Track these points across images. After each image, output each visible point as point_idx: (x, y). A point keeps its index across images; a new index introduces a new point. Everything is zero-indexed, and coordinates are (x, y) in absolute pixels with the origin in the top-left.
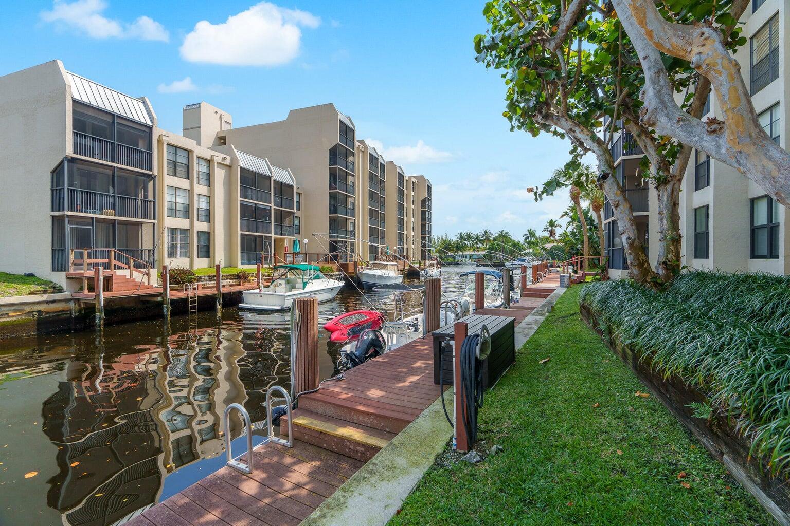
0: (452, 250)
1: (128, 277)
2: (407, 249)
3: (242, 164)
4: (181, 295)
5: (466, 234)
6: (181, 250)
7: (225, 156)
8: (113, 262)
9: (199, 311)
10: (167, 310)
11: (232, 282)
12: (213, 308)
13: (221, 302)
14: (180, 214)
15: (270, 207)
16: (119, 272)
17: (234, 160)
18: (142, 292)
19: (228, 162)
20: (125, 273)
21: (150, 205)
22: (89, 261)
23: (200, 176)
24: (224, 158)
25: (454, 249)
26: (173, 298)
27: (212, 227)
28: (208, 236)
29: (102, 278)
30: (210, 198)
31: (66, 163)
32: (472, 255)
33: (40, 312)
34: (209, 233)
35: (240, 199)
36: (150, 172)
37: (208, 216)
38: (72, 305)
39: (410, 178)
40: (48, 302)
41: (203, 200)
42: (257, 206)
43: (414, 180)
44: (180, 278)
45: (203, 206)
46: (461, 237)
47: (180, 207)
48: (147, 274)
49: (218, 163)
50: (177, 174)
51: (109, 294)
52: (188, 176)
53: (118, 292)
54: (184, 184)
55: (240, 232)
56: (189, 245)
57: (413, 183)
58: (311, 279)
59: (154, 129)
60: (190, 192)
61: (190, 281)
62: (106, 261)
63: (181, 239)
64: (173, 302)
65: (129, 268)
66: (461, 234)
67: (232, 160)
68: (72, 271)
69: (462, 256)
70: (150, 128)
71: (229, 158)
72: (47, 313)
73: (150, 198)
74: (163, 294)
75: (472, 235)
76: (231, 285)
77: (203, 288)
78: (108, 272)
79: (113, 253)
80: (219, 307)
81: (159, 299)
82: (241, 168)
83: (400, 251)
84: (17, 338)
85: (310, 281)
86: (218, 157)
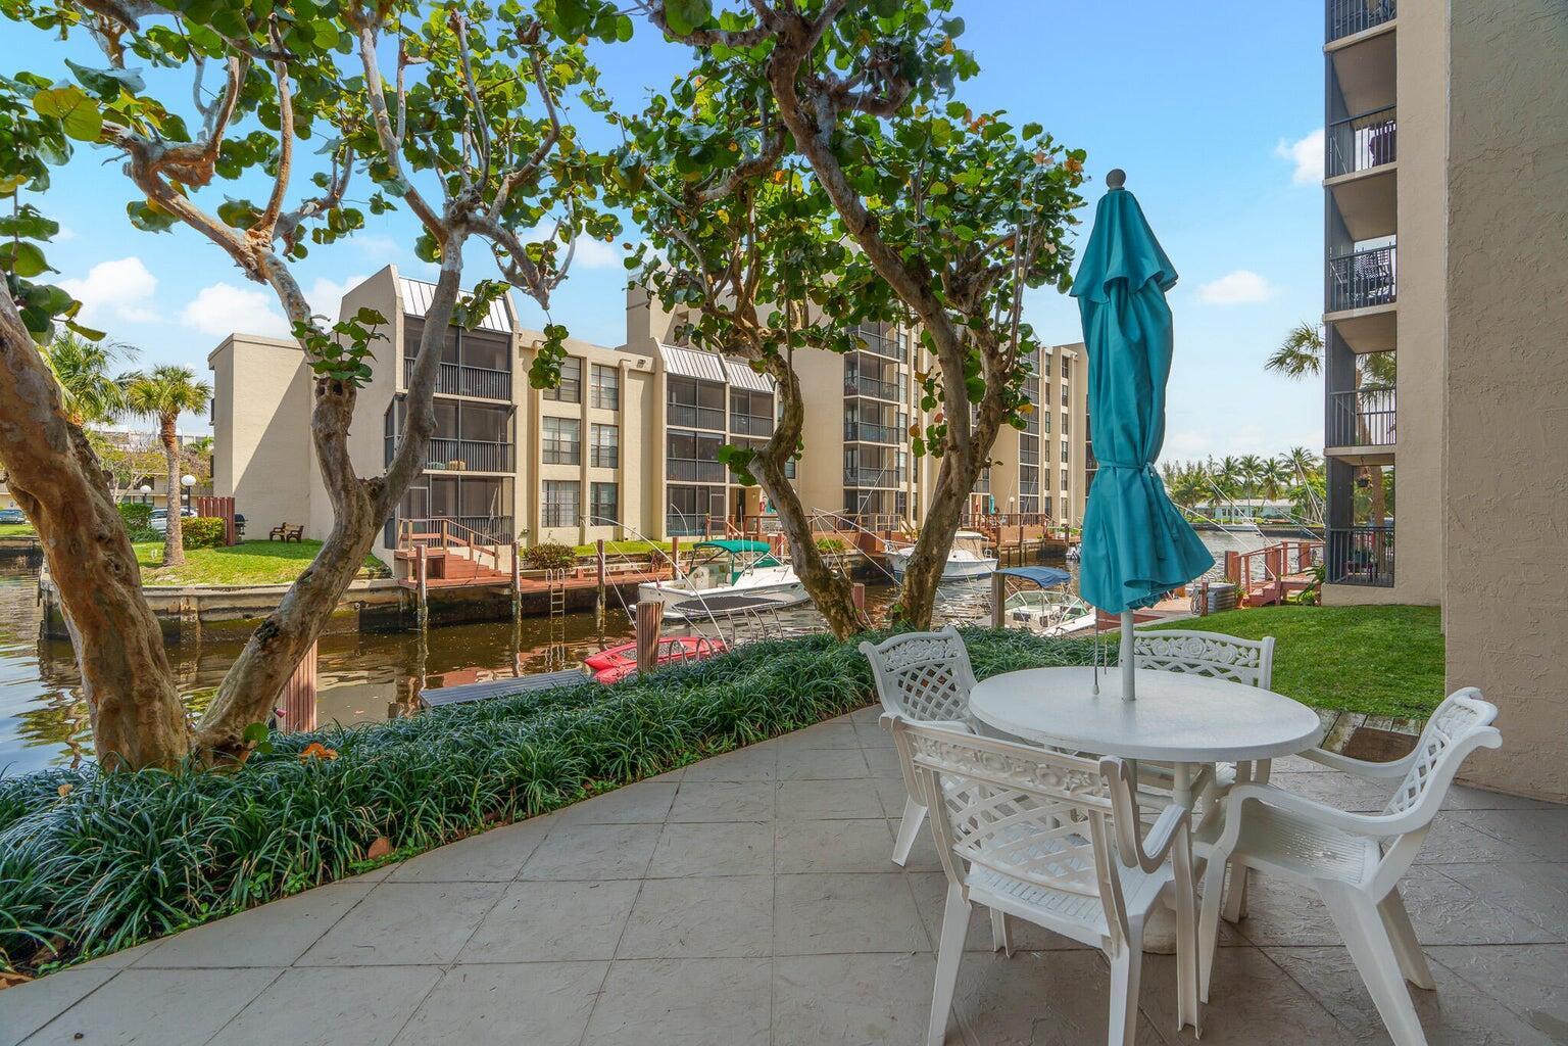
0: (1204, 496)
1: (467, 557)
2: (1049, 499)
3: (670, 368)
4: (540, 586)
5: (1241, 460)
6: (567, 514)
7: (643, 358)
8: (447, 537)
9: (568, 611)
10: (517, 608)
11: (636, 566)
12: (591, 609)
13: (604, 600)
14: (566, 458)
15: (724, 436)
16: (453, 550)
17: (658, 362)
18: (481, 580)
19: (648, 367)
20: (463, 552)
21: (510, 449)
22: (415, 536)
23: (603, 396)
24: (642, 362)
25: (1208, 494)
26: (526, 591)
27: (620, 475)
28: (615, 489)
29: (424, 561)
30: (617, 428)
31: (396, 402)
32: (1261, 509)
33: (363, 603)
34: (616, 485)
35: (665, 426)
36: (508, 403)
37: (615, 458)
38: (399, 595)
39: (1057, 349)
40: (372, 590)
41: (606, 434)
42: (698, 435)
43: (1067, 353)
44: (546, 559)
45: (606, 442)
46: (1229, 466)
47: (566, 448)
48: (494, 554)
49: (631, 370)
50: (562, 398)
51: (437, 583)
52: (579, 398)
53: (451, 580)
54: (571, 410)
55: (665, 482)
56: (579, 505)
57: (1066, 360)
58: (749, 567)
59: (515, 339)
60: (579, 424)
61: (566, 565)
62: (438, 536)
63: (567, 497)
64: (526, 597)
65: (469, 545)
66: (1228, 460)
67: (655, 363)
68: (401, 550)
69: (1227, 512)
70: (509, 337)
71: (649, 361)
72: (371, 604)
73: (510, 440)
74: (511, 585)
75: (1258, 461)
76: (635, 572)
77: (585, 576)
78: (437, 551)
79: (445, 524)
80: (600, 607)
81: (506, 592)
82: (669, 374)
83: (1028, 504)
84: (337, 635)
85: (747, 571)
86: (631, 360)
